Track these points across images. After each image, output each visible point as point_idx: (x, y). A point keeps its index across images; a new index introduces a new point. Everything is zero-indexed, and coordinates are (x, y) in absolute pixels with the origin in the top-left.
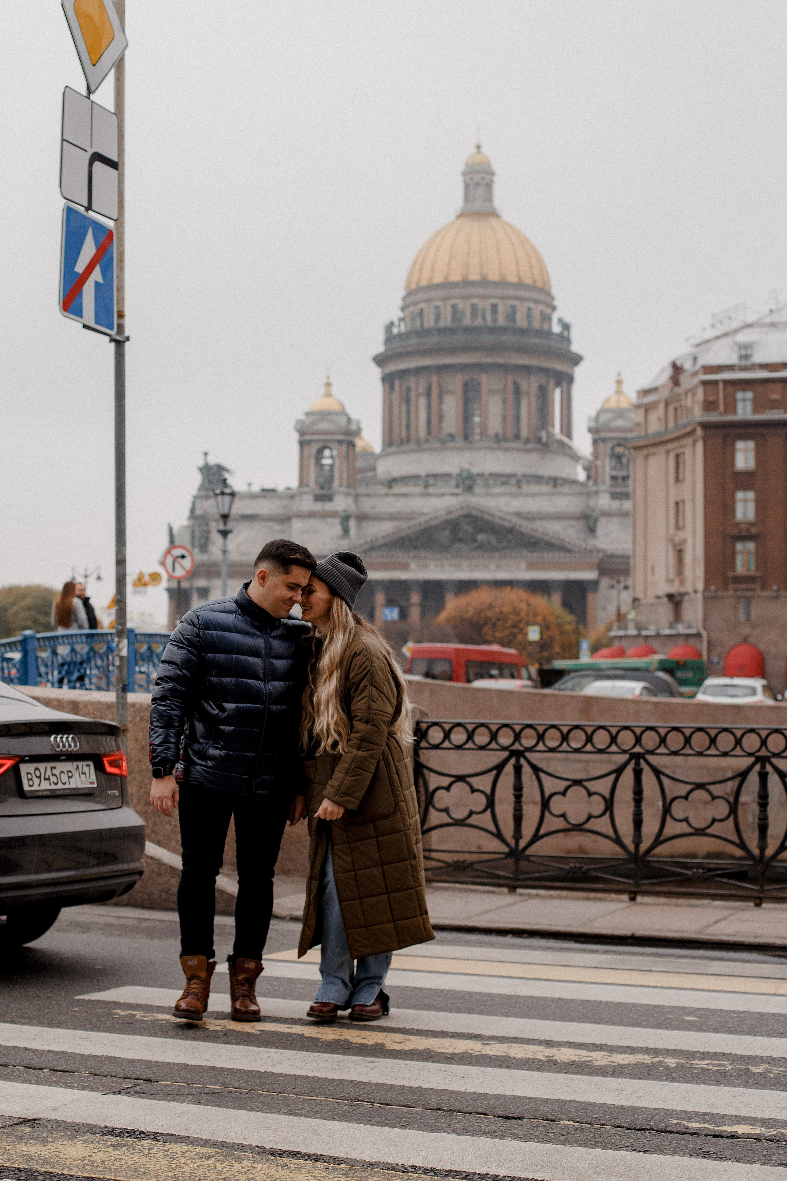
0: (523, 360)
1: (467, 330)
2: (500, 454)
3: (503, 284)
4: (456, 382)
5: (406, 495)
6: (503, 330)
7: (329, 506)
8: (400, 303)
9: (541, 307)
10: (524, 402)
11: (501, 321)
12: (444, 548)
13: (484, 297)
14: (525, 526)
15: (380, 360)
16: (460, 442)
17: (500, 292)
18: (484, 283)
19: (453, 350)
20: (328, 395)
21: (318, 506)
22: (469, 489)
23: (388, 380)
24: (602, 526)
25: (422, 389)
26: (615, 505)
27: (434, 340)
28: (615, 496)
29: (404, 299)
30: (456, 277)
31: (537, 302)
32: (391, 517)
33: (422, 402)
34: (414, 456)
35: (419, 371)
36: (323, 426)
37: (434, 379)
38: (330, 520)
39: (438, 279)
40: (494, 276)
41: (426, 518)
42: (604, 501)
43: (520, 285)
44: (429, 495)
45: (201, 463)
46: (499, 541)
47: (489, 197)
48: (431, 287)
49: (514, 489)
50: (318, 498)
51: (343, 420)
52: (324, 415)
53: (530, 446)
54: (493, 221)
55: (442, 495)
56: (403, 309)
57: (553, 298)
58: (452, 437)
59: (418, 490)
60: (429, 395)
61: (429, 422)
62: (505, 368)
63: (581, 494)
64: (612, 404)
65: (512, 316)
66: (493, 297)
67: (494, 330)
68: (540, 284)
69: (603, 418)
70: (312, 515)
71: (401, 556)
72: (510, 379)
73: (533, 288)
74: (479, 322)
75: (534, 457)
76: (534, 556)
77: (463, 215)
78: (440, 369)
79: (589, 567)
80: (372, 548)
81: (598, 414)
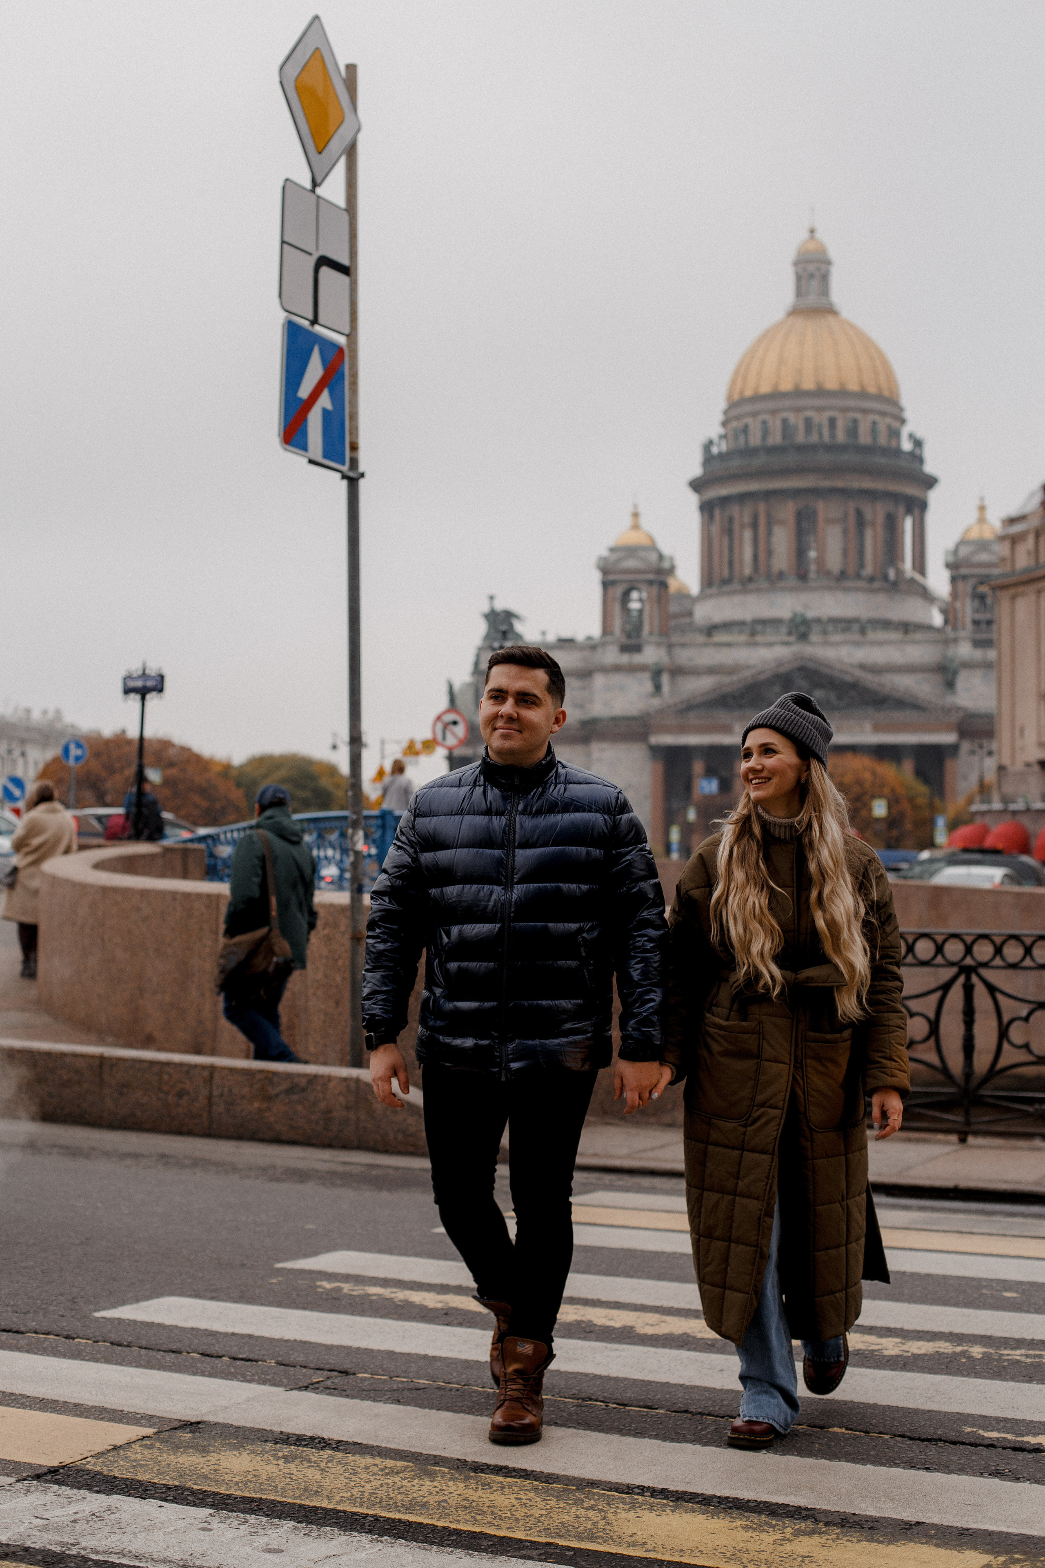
0: (867, 484)
1: (800, 449)
2: (840, 595)
3: (843, 393)
4: (787, 511)
5: (728, 645)
6: (842, 448)
7: (638, 659)
8: (720, 417)
9: (888, 420)
10: (869, 533)
11: (841, 437)
13: (820, 409)
14: (870, 680)
15: (697, 485)
16: (792, 581)
17: (839, 402)
18: (820, 392)
19: (785, 472)
20: (636, 527)
21: (625, 659)
22: (803, 637)
23: (707, 508)
24: (963, 680)
25: (747, 519)
26: (978, 654)
27: (760, 461)
28: (978, 644)
29: (726, 412)
30: (786, 386)
31: (883, 414)
32: (711, 671)
33: (748, 534)
34: (737, 599)
35: (743, 498)
36: (631, 563)
37: (762, 507)
38: (639, 675)
39: (765, 389)
40: (831, 384)
41: (754, 671)
42: (964, 650)
43: (863, 394)
44: (755, 644)
45: (486, 609)
46: (840, 698)
47: (825, 290)
48: (757, 398)
49: (857, 637)
50: (625, 649)
51: (653, 557)
52: (631, 551)
53: (876, 585)
54: (830, 319)
55: (771, 645)
56: (724, 424)
57: (901, 410)
58: (781, 575)
59: (743, 638)
60: (755, 525)
61: (755, 558)
62: (845, 493)
63: (937, 642)
64: (974, 534)
65: (853, 431)
66: (830, 408)
67: (831, 448)
68: (886, 393)
69: (964, 551)
70: (617, 669)
71: (722, 716)
72: (852, 506)
73: (879, 397)
74: (814, 438)
75: (881, 598)
76: (881, 716)
77: (795, 312)
78: (768, 495)
79: (948, 728)
80: (689, 707)
81: (957, 547)
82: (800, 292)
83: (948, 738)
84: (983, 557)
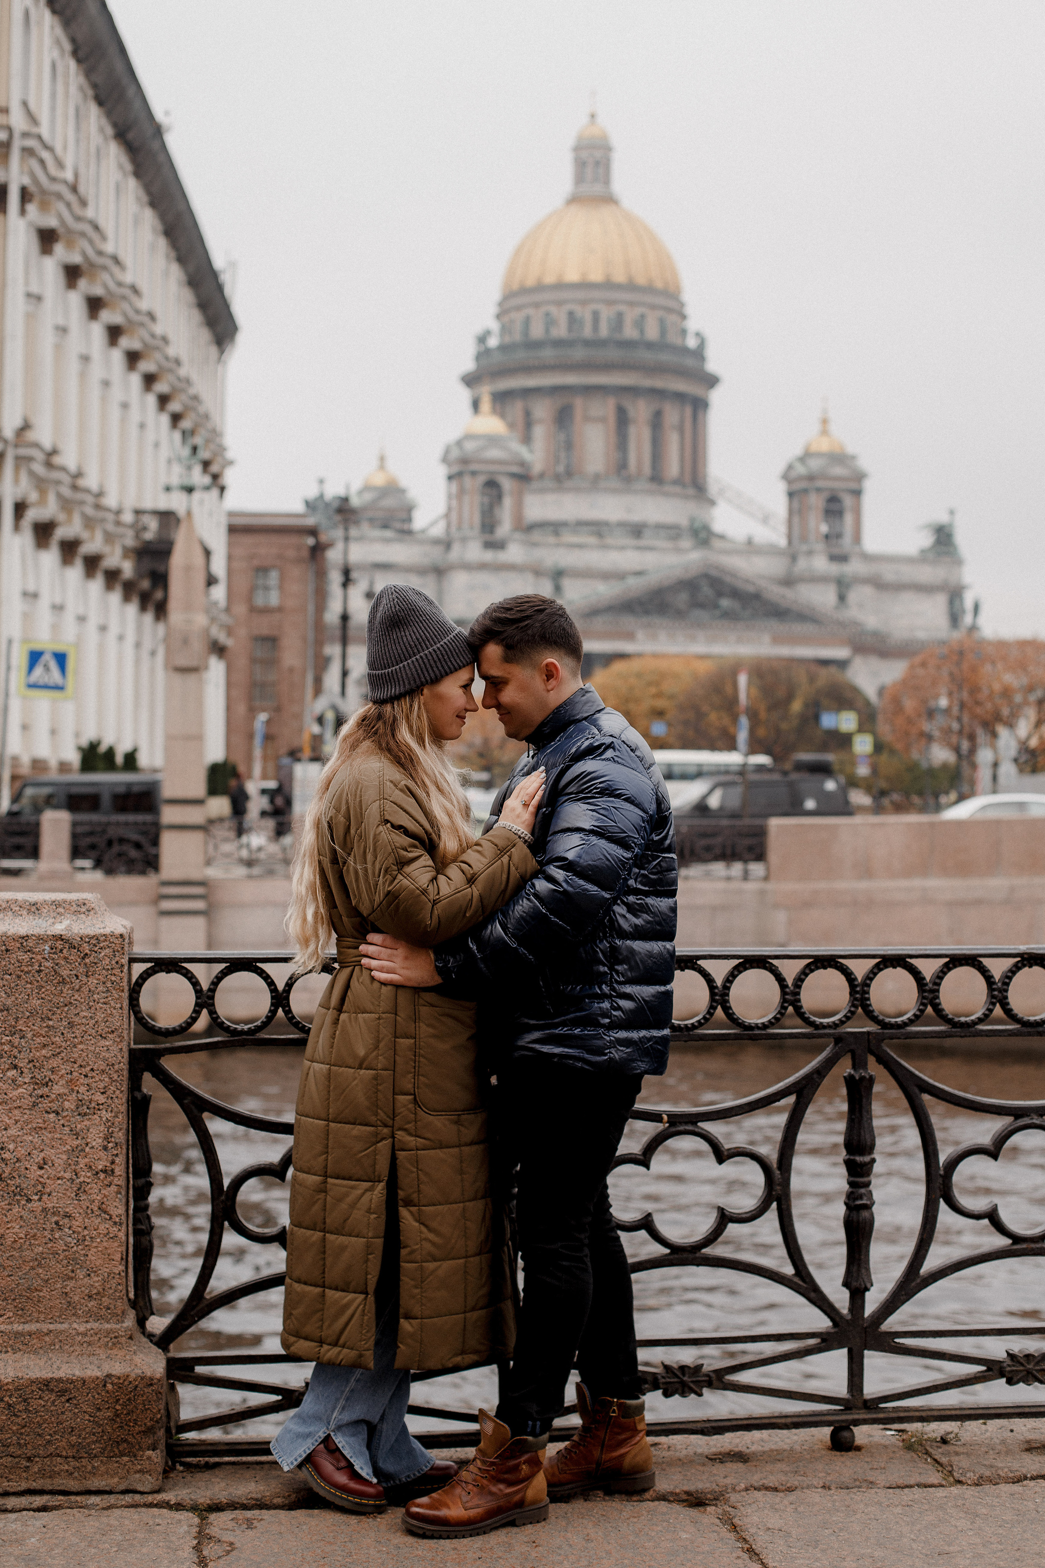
0: (675, 385)
4: (606, 408)
5: (580, 546)
6: (660, 347)
7: (503, 557)
12: (680, 614)
13: (631, 304)
16: (613, 482)
17: (649, 299)
18: (631, 286)
19: (607, 367)
21: (489, 556)
22: (705, 544)
24: (853, 595)
27: (579, 354)
29: (502, 302)
30: (596, 276)
35: (555, 390)
40: (641, 280)
41: (659, 576)
42: (818, 563)
46: (743, 607)
47: (606, 180)
50: (486, 545)
54: (612, 208)
62: (651, 392)
66: (639, 304)
70: (483, 567)
71: (628, 622)
76: (781, 628)
77: (574, 200)
78: (589, 390)
79: (842, 643)
80: (593, 612)
81: (803, 459)
82: (579, 178)
83: (840, 653)
84: (838, 471)
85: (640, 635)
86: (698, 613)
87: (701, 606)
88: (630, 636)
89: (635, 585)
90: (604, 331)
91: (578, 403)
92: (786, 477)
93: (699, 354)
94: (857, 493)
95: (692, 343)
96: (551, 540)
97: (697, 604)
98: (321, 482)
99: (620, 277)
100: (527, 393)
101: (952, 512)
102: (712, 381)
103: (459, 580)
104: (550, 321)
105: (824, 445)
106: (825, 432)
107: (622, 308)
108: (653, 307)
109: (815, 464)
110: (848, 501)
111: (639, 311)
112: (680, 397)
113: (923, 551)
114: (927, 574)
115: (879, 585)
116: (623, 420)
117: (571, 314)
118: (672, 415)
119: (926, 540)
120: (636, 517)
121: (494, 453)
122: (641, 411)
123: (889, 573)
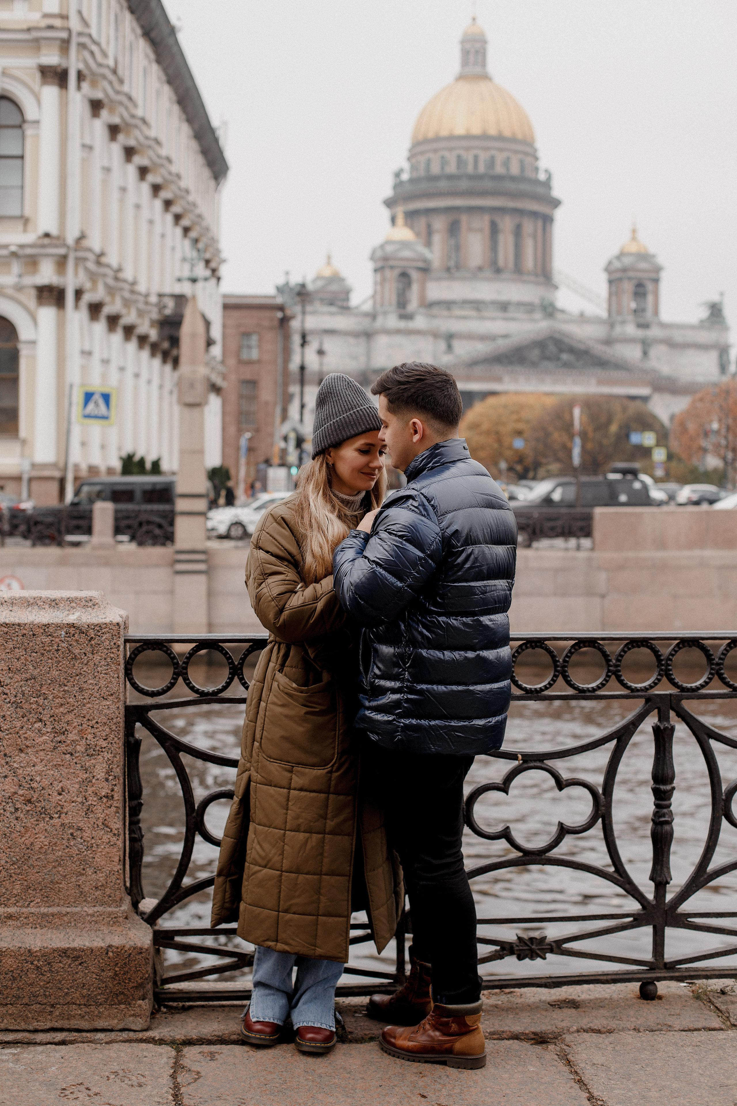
4: (483, 222)
5: (465, 318)
6: (520, 179)
7: (412, 325)
12: (534, 365)
13: (501, 150)
14: (597, 348)
16: (488, 273)
19: (483, 193)
21: (402, 324)
27: (464, 184)
30: (476, 131)
41: (519, 338)
43: (513, 140)
46: (577, 360)
50: (400, 316)
62: (514, 211)
66: (506, 150)
70: (398, 332)
71: (498, 369)
76: (603, 374)
77: (461, 77)
78: (471, 210)
79: (644, 384)
80: (474, 363)
81: (618, 257)
82: (465, 62)
83: (644, 391)
84: (643, 265)
85: (506, 379)
86: (546, 363)
87: (548, 359)
88: (499, 380)
89: (502, 345)
90: (482, 169)
91: (464, 219)
92: (608, 269)
93: (547, 184)
94: (656, 281)
95: (542, 177)
96: (445, 313)
97: (545, 357)
98: (287, 273)
99: (493, 131)
100: (429, 212)
101: (722, 294)
102: (556, 203)
103: (382, 341)
104: (444, 162)
105: (633, 248)
106: (634, 239)
107: (494, 152)
108: (516, 152)
109: (627, 261)
110: (650, 286)
111: (505, 154)
112: (534, 215)
113: (702, 321)
114: (704, 337)
115: (671, 344)
116: (494, 230)
117: (459, 157)
118: (528, 226)
119: (704, 313)
120: (504, 297)
121: (407, 254)
122: (507, 224)
123: (678, 336)
